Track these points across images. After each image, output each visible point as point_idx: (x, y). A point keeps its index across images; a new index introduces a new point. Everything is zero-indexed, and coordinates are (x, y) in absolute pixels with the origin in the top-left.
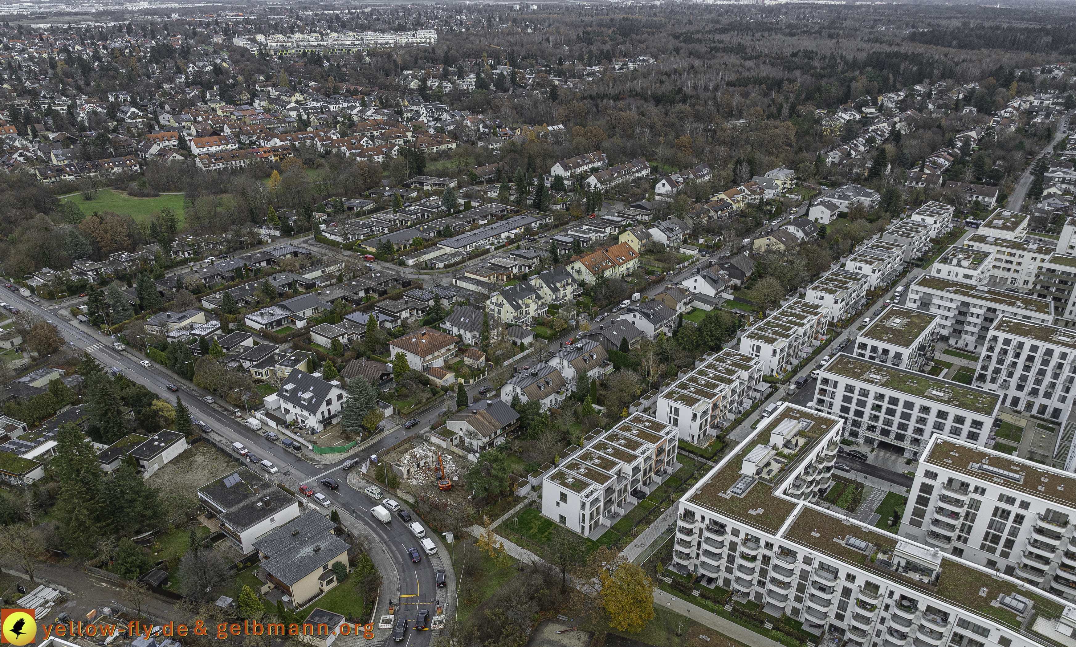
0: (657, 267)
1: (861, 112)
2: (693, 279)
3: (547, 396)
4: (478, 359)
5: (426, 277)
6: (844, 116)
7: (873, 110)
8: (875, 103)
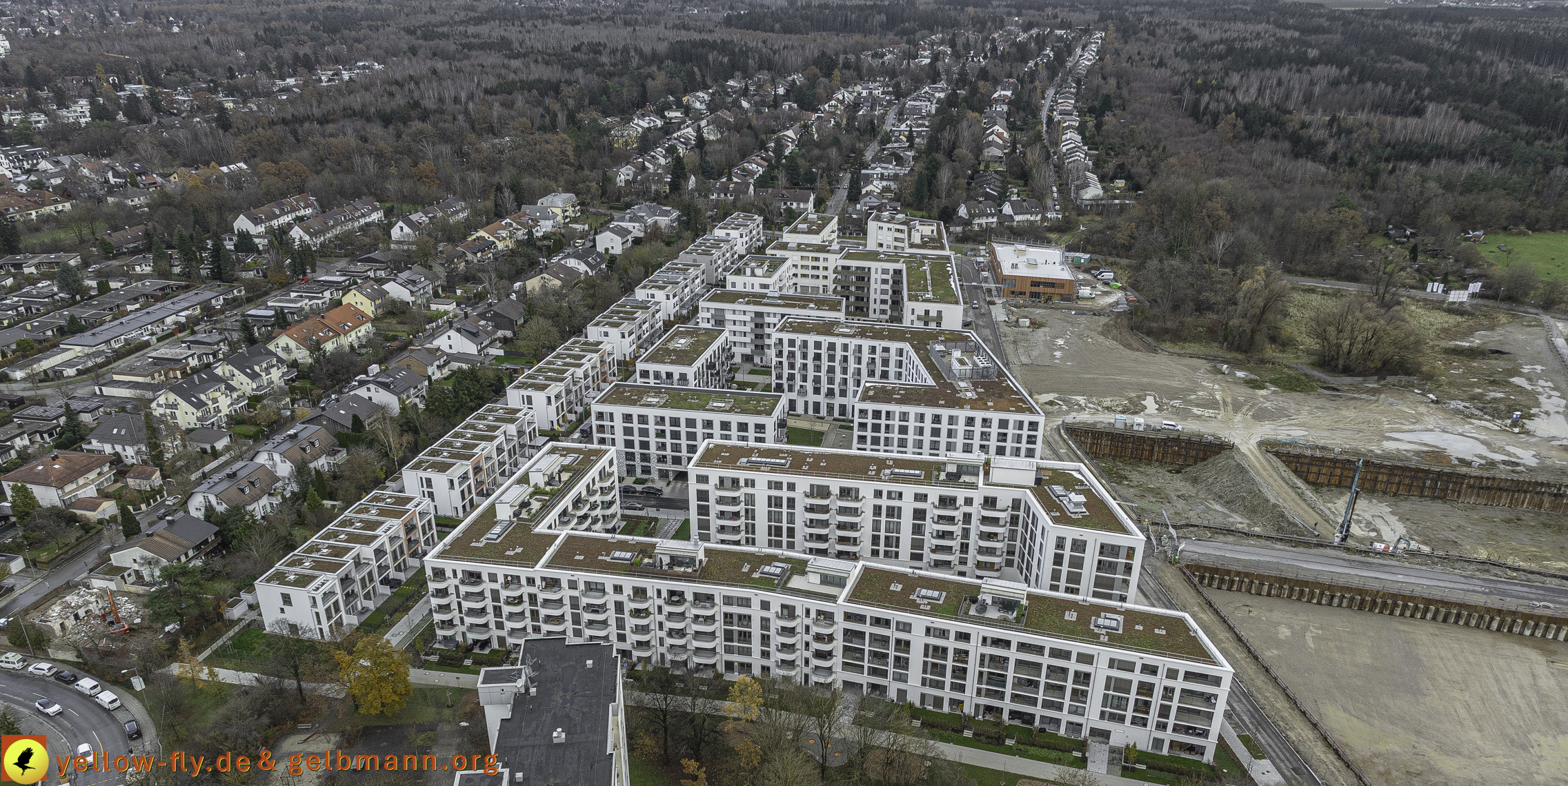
0: (403, 332)
1: (663, 117)
2: (445, 336)
3: (256, 499)
4: (148, 477)
5: (48, 391)
6: (641, 123)
7: (678, 114)
8: (679, 105)
